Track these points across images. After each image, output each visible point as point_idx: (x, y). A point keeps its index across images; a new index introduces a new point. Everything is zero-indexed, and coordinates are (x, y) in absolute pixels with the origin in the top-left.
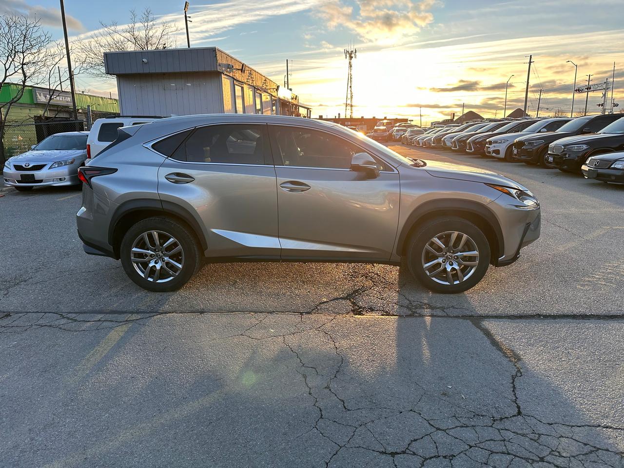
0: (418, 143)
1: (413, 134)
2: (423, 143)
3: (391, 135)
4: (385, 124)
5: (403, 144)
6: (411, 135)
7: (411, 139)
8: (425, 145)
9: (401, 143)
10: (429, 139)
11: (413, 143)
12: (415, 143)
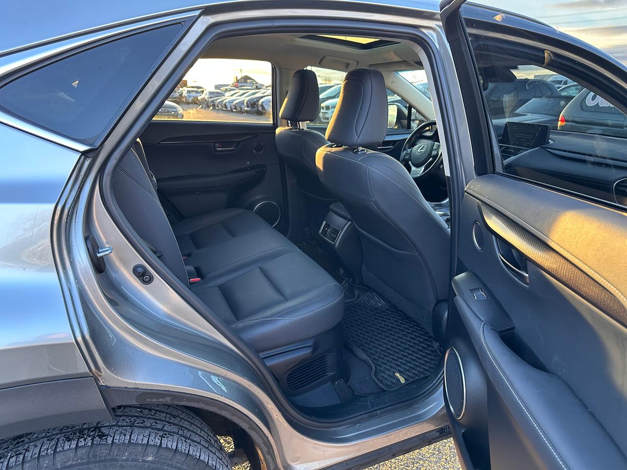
0: (226, 107)
1: (212, 96)
2: (231, 107)
3: (181, 96)
7: (213, 102)
8: (236, 109)
9: (198, 106)
10: (240, 102)
11: (218, 106)
12: (220, 106)
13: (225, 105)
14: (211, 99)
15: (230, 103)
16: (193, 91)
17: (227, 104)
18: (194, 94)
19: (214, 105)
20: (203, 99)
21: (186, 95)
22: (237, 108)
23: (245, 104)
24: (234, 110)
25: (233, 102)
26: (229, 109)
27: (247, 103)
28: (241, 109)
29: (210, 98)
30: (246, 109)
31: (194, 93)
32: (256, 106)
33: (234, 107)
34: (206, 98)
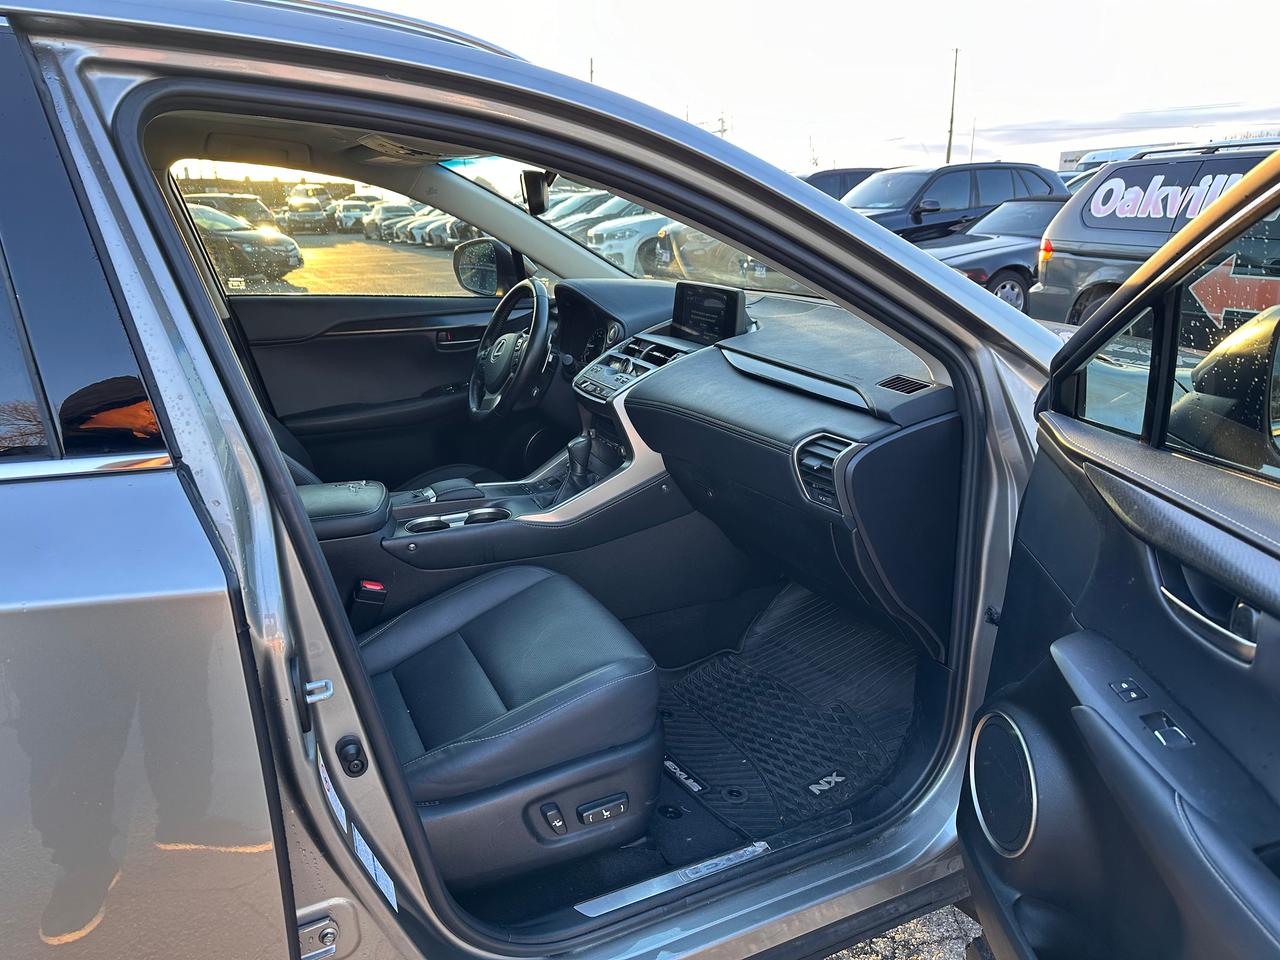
0: (412, 237)
1: (389, 215)
2: (422, 237)
3: (331, 216)
4: (310, 193)
5: (368, 238)
6: (383, 217)
7: (389, 227)
8: (431, 241)
9: (363, 236)
10: (438, 228)
11: (398, 237)
12: (402, 236)
13: (411, 232)
14: (387, 223)
15: (421, 229)
16: (355, 207)
17: (414, 232)
18: (357, 213)
19: (391, 234)
20: (373, 223)
21: (341, 215)
22: (434, 237)
23: (449, 231)
24: (428, 244)
25: (425, 227)
26: (419, 241)
27: (451, 228)
28: (442, 240)
29: (385, 220)
30: (450, 240)
31: (358, 210)
32: (469, 234)
33: (427, 239)
34: (377, 221)
